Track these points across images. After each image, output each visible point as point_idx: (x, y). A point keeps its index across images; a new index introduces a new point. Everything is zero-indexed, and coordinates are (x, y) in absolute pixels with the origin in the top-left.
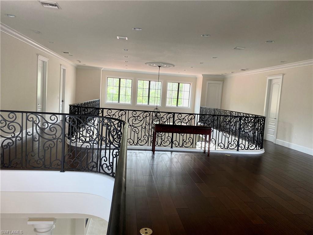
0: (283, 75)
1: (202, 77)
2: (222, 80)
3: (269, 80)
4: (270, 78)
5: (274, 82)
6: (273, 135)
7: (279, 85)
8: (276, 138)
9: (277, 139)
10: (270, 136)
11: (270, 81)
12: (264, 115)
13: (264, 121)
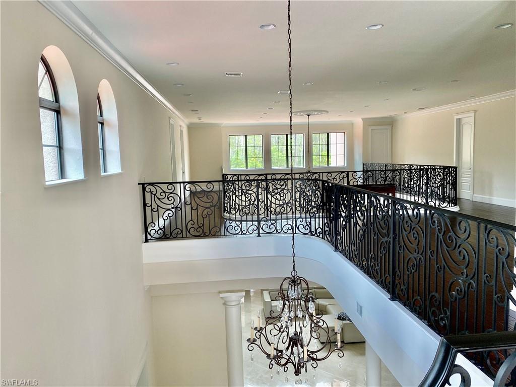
0: (475, 111)
1: (362, 121)
2: (390, 123)
3: (457, 119)
4: (458, 117)
5: (464, 121)
6: (469, 190)
7: (471, 125)
8: (473, 194)
9: (475, 195)
10: (466, 192)
11: (459, 120)
12: (454, 165)
13: (456, 172)
